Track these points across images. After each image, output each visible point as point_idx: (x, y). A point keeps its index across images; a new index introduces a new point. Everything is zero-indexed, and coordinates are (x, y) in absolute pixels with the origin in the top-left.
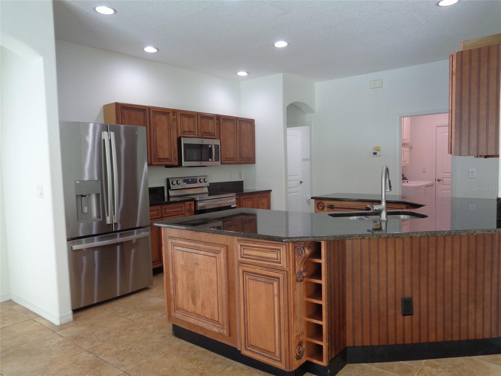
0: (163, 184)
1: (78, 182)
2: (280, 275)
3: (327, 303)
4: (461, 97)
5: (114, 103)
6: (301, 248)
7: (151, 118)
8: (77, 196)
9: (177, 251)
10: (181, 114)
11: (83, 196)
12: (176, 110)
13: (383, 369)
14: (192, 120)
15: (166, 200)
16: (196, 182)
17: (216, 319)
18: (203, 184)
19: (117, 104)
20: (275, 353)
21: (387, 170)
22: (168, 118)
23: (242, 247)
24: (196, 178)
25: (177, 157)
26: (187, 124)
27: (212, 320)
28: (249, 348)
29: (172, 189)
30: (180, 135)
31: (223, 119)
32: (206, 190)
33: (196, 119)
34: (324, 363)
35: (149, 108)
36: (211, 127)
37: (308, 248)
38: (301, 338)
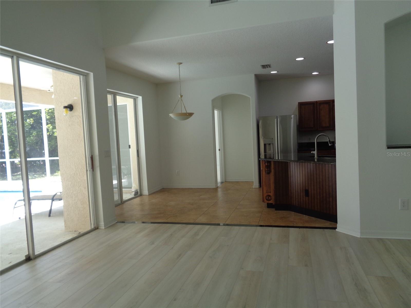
1: (265, 139)
7: (318, 107)
8: (265, 144)
19: (299, 103)
35: (316, 102)
37: (267, 163)
38: (269, 194)
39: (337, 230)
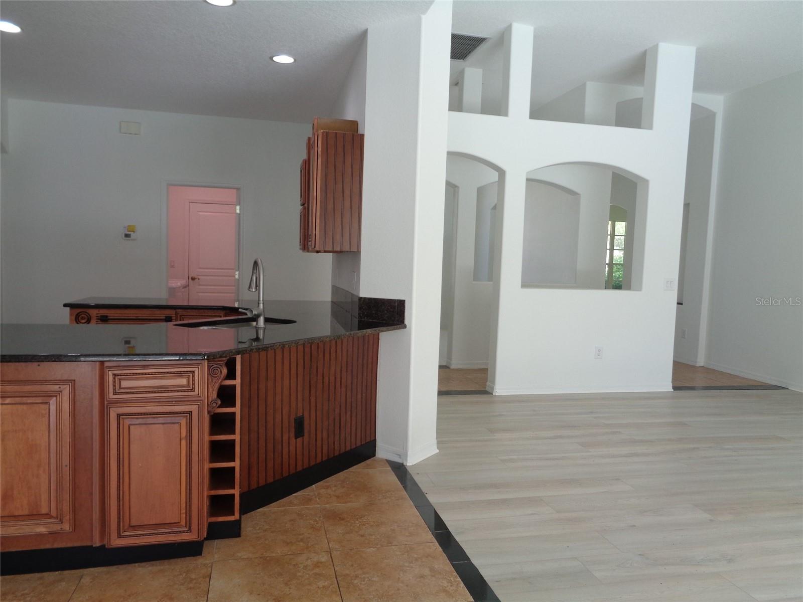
2: (194, 408)
3: (240, 436)
4: (326, 185)
6: (219, 366)
13: (284, 506)
17: (44, 511)
20: (178, 522)
21: (256, 263)
23: (117, 377)
27: (34, 516)
28: (126, 534)
34: (236, 517)
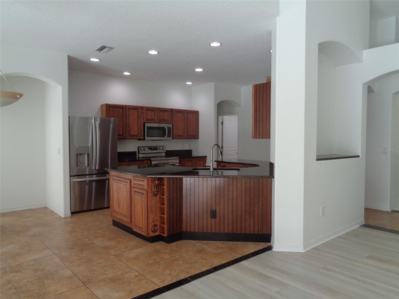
0: (136, 150)
1: (78, 147)
2: (145, 192)
3: (167, 207)
5: (105, 104)
6: (154, 180)
7: (127, 112)
8: (77, 154)
9: (114, 182)
10: (146, 109)
11: (81, 154)
12: (143, 107)
14: (154, 112)
15: (137, 159)
16: (157, 149)
17: (126, 215)
18: (162, 151)
19: (107, 105)
20: (143, 228)
22: (138, 112)
24: (157, 147)
25: (143, 135)
26: (150, 115)
27: (125, 215)
28: (135, 227)
29: (140, 153)
30: (145, 121)
31: (175, 111)
32: (164, 154)
33: (157, 112)
34: (165, 235)
35: (126, 106)
36: (166, 116)
37: (158, 181)
38: (156, 223)
39: (273, 250)
